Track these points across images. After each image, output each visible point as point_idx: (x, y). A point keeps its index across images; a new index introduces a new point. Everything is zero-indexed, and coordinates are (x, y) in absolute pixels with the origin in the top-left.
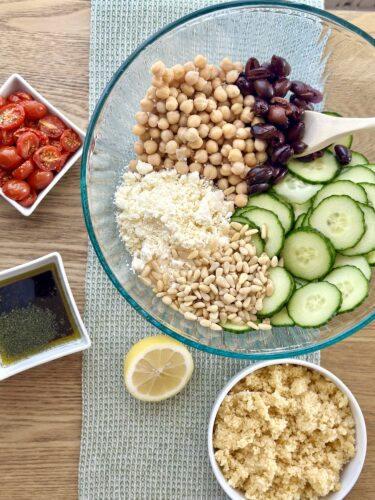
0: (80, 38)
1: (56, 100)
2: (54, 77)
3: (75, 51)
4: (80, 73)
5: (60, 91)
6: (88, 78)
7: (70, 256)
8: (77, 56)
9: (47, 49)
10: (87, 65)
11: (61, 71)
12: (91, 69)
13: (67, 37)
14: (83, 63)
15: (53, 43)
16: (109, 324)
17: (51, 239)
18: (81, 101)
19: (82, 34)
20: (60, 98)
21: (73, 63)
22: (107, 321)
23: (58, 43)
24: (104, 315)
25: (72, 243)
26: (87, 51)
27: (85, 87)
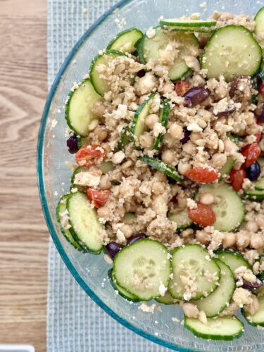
0: (37, 20)
1: (15, 82)
2: (13, 60)
3: (33, 33)
4: (38, 54)
5: (19, 73)
6: (46, 58)
7: (33, 236)
8: (35, 38)
9: (5, 32)
10: (45, 46)
11: (20, 53)
12: (49, 50)
13: (25, 19)
14: (41, 45)
15: (11, 26)
16: (73, 304)
17: (14, 219)
18: (39, 82)
19: (40, 16)
20: (19, 79)
21: (32, 45)
22: (71, 301)
23: (17, 25)
24: (68, 294)
25: (35, 223)
26: (44, 33)
27: (44, 67)
